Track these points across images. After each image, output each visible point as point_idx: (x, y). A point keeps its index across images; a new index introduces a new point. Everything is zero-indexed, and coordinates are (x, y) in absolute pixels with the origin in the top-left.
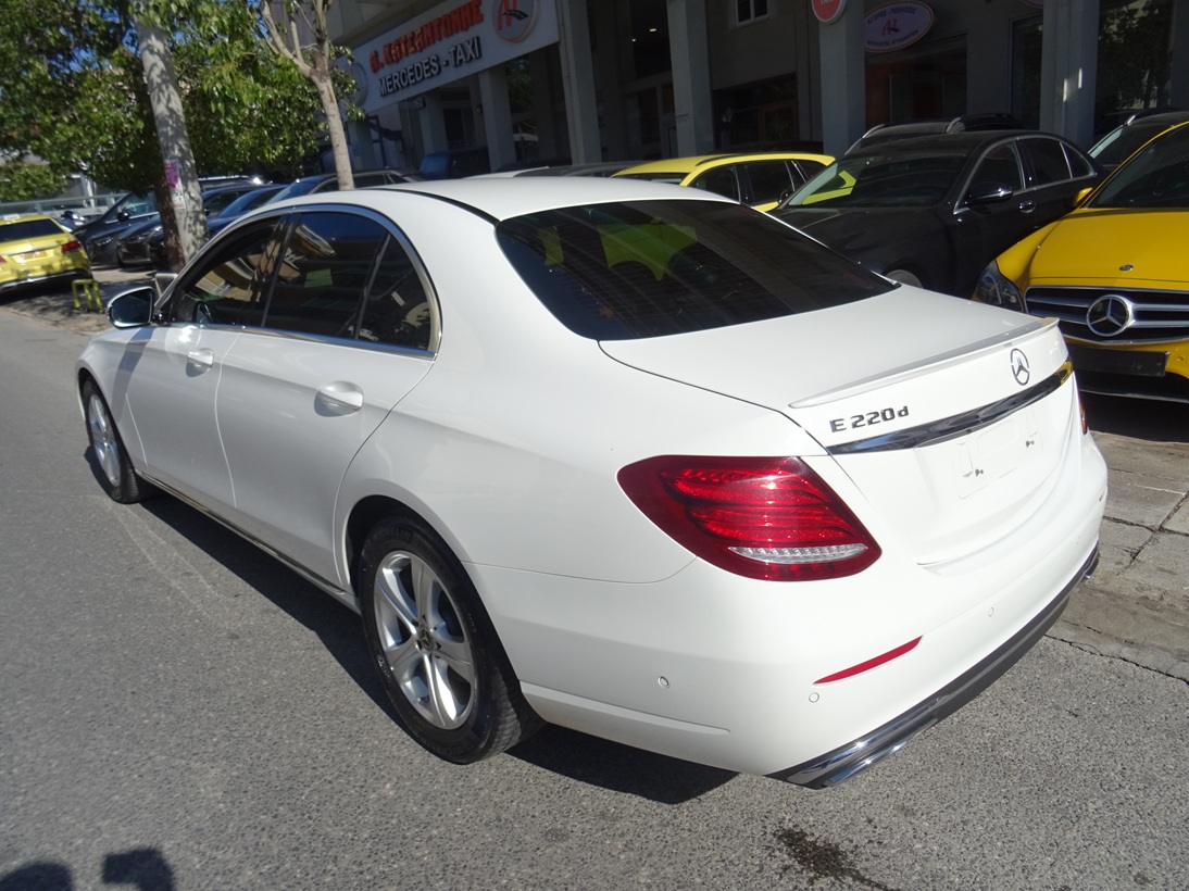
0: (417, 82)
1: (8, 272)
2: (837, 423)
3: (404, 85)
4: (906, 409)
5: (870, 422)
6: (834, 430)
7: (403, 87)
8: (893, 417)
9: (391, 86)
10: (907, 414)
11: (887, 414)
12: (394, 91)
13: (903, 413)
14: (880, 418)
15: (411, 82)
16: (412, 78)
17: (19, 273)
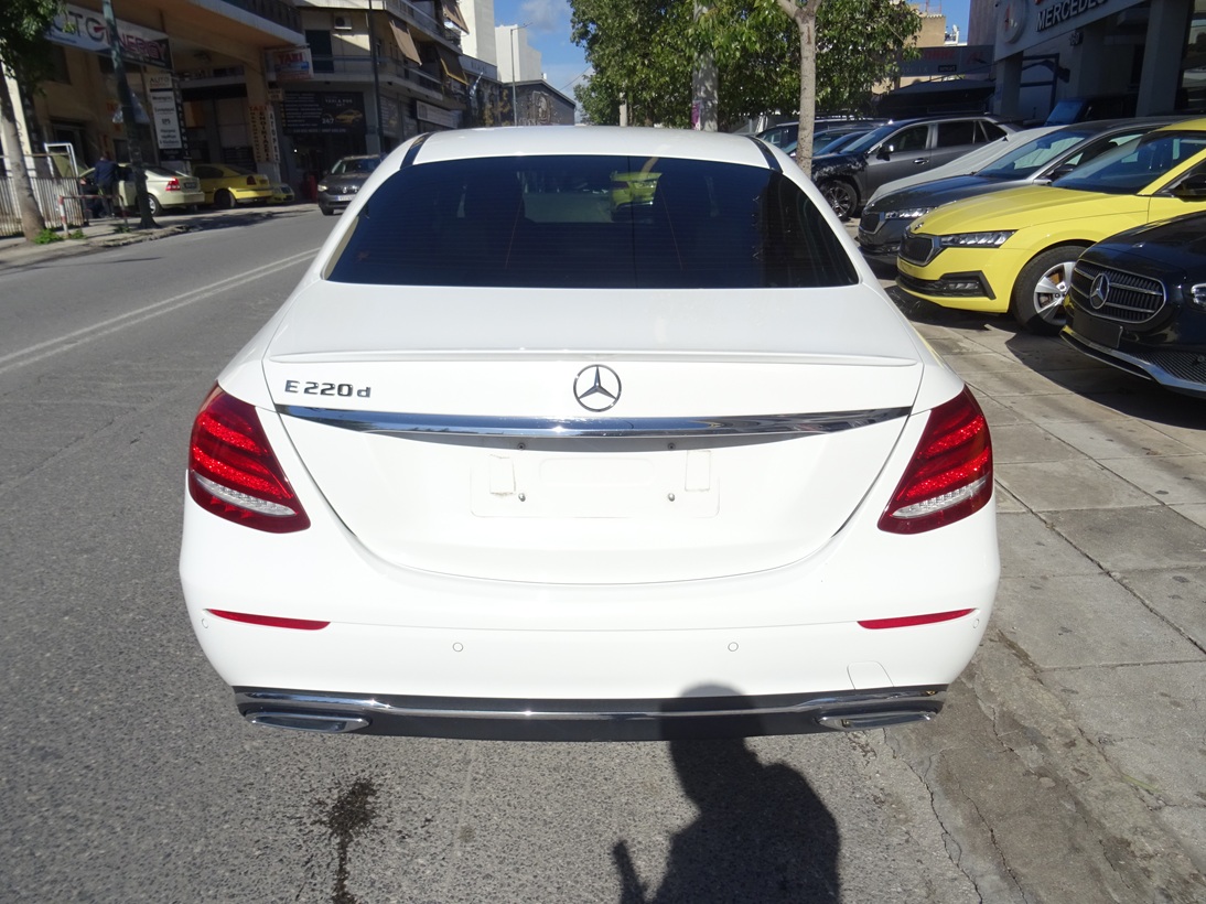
0: (1078, 14)
1: (628, 196)
2: (292, 384)
3: (1064, 17)
4: (368, 390)
5: (323, 392)
6: (287, 390)
7: (1062, 20)
8: (350, 394)
9: (1050, 20)
10: (368, 395)
11: (345, 389)
12: (1052, 25)
13: (364, 393)
14: (335, 391)
15: (1072, 14)
16: (1075, 8)
17: (634, 198)
